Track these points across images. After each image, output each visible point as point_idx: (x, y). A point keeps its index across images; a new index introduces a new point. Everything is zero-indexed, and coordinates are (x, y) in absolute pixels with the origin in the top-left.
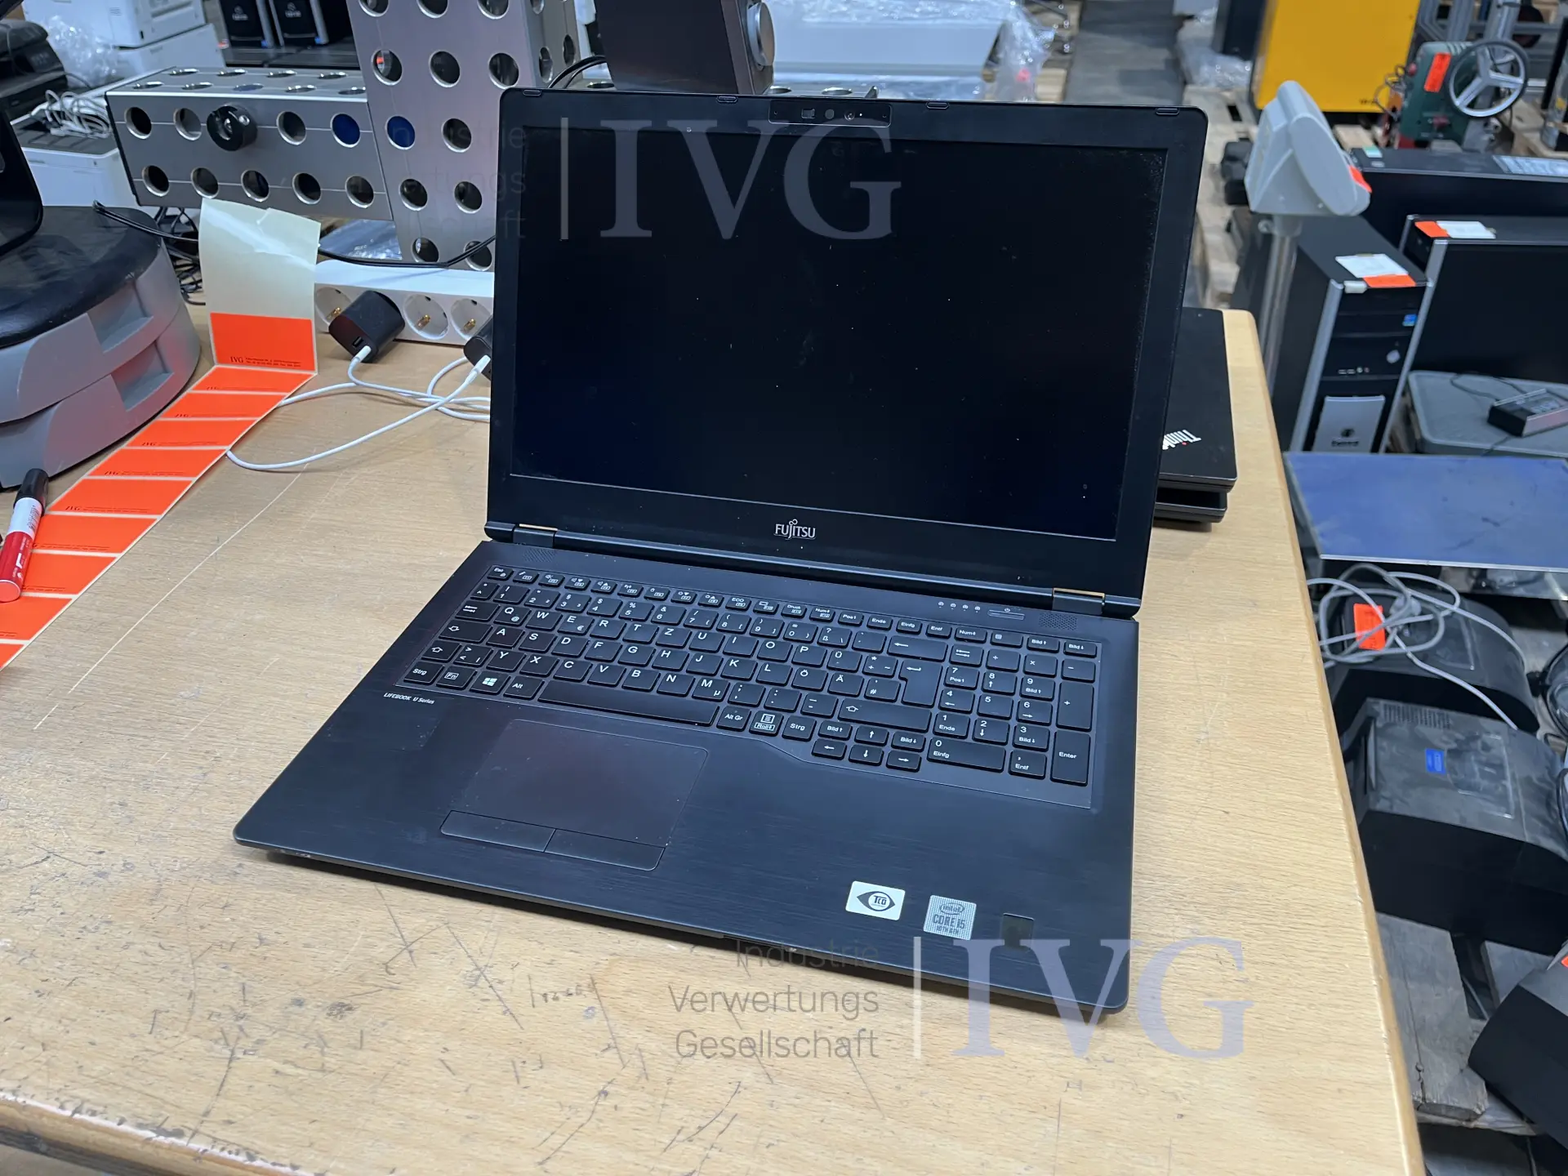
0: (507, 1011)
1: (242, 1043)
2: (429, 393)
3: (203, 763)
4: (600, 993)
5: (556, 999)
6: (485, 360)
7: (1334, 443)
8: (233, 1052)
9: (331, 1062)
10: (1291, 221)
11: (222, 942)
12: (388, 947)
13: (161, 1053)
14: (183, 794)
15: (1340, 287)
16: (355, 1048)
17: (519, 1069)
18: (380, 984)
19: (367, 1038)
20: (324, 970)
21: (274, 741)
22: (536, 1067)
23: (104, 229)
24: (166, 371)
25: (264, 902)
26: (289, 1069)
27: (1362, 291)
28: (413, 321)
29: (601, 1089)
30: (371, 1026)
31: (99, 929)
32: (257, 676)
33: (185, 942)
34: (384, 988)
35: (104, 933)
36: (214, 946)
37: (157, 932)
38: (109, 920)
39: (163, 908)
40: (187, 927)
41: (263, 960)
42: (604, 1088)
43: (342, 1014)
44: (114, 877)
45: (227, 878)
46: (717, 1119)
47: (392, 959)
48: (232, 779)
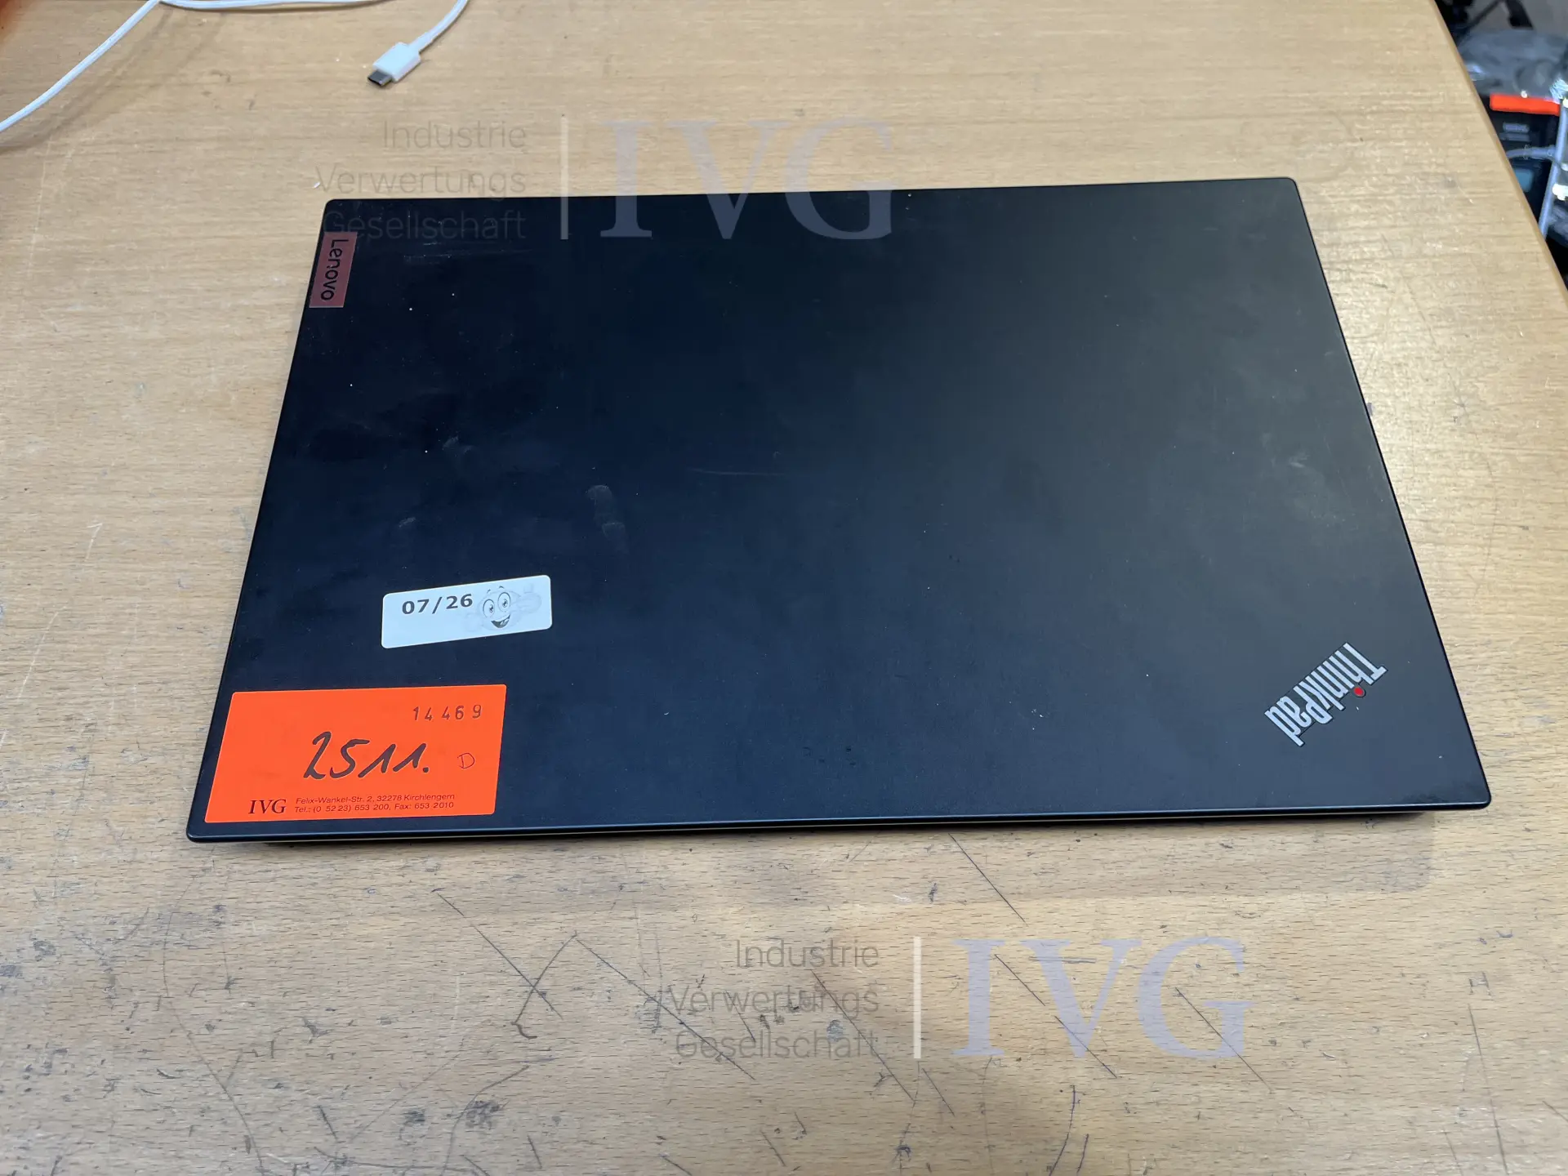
12: (506, 995)
17: (775, 1143)
18: (523, 1059)
19: (541, 1149)
20: (431, 1055)
22: (796, 1133)
29: (897, 1144)
30: (540, 1128)
31: (53, 1067)
32: (81, 563)
33: (196, 1060)
34: (531, 1062)
35: (63, 1071)
36: (245, 1055)
37: (145, 1051)
38: (61, 1048)
39: (133, 1009)
40: (188, 1033)
41: (329, 1060)
42: (901, 1141)
43: (488, 1120)
44: (31, 971)
45: (208, 934)
46: (1066, 1149)
47: (521, 1014)
48: (132, 759)
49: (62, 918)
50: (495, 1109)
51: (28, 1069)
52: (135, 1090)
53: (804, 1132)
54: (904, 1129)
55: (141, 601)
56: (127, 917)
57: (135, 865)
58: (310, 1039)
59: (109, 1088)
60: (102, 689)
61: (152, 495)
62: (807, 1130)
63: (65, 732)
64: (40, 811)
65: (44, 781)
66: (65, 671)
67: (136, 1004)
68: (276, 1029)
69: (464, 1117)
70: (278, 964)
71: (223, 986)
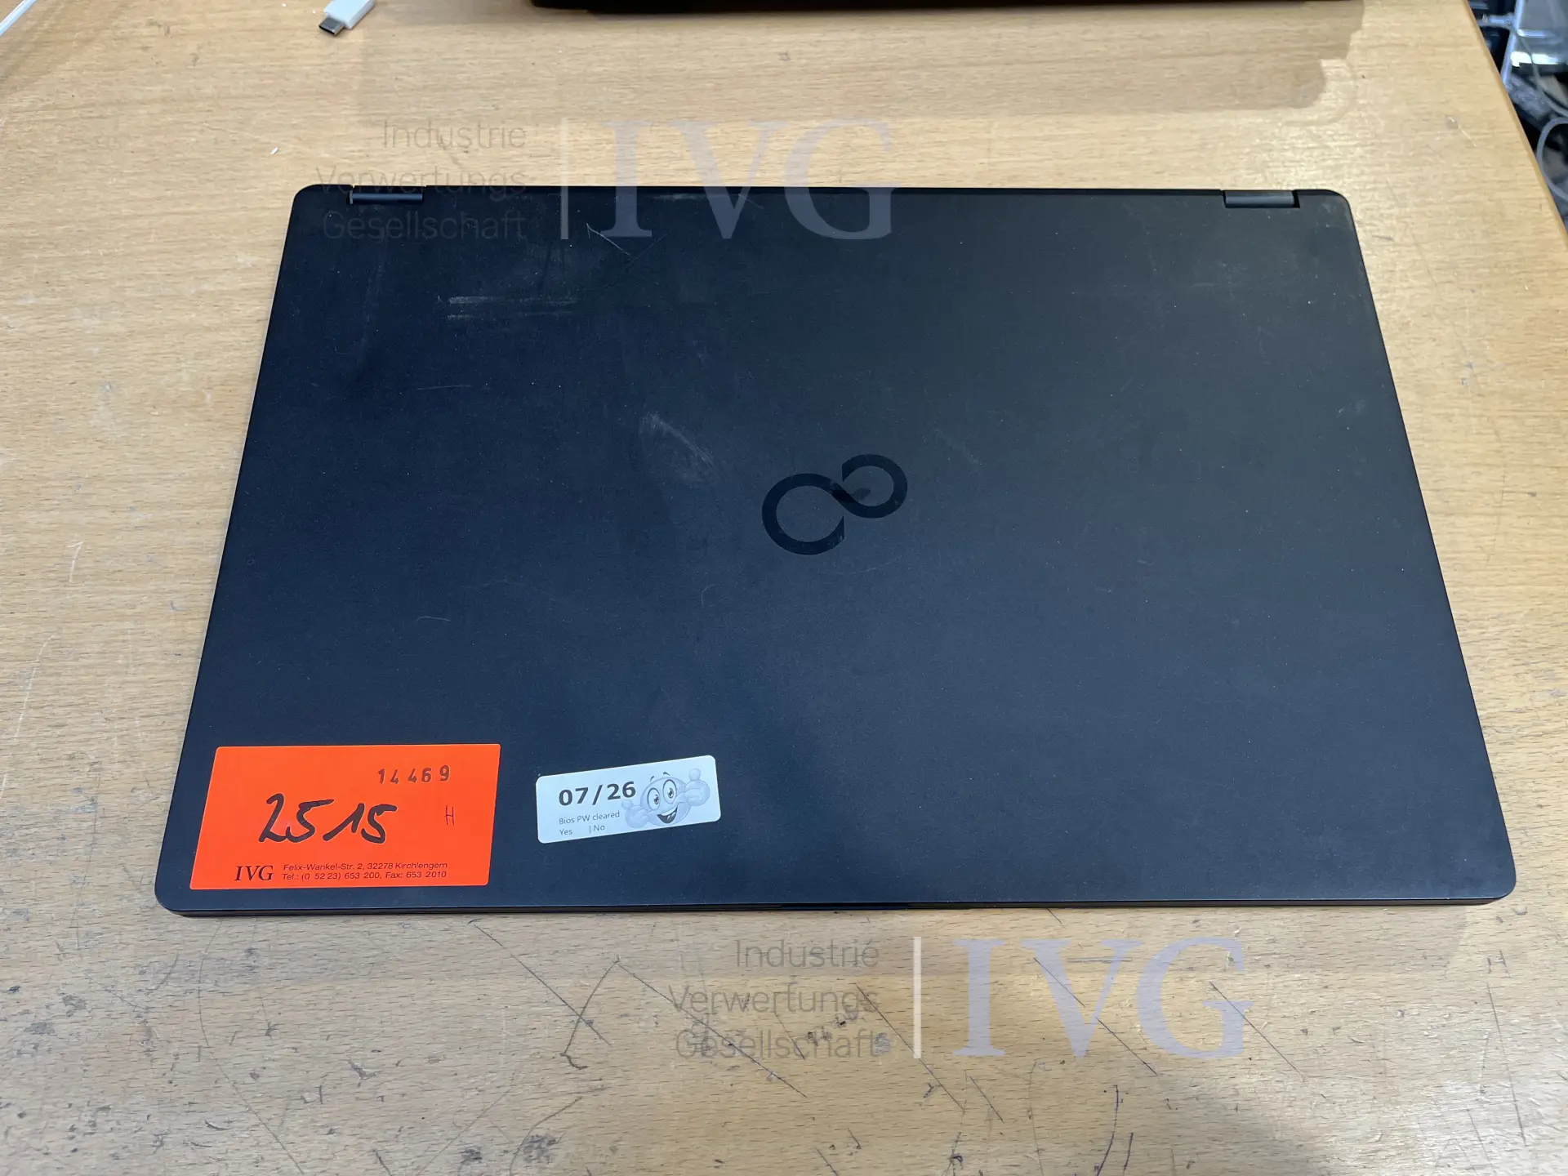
0: (772, 1077)
4: (880, 1008)
12: (553, 1026)
17: (831, 1160)
18: (575, 1089)
20: (480, 1090)
22: (850, 1150)
29: (950, 1154)
30: (598, 1159)
31: (98, 1125)
32: (65, 586)
33: (244, 1109)
34: (583, 1093)
35: (108, 1128)
36: (293, 1102)
37: (190, 1103)
38: (103, 1105)
39: (175, 1061)
40: (232, 1082)
41: (381, 1102)
42: (953, 1151)
43: (545, 1154)
44: (63, 1027)
45: (244, 980)
46: (1111, 1149)
47: (570, 1044)
48: (142, 798)
49: (90, 971)
50: (552, 1142)
51: (72, 1129)
52: (185, 1144)
53: (859, 1147)
54: (955, 1138)
55: (133, 626)
56: (156, 966)
58: (358, 1082)
59: (158, 1144)
60: (104, 725)
61: (132, 509)
62: (860, 1144)
63: (70, 772)
64: (52, 858)
65: (54, 826)
66: (60, 707)
67: (177, 1056)
68: (323, 1074)
69: (521, 1152)
70: (318, 1007)
71: (264, 1032)
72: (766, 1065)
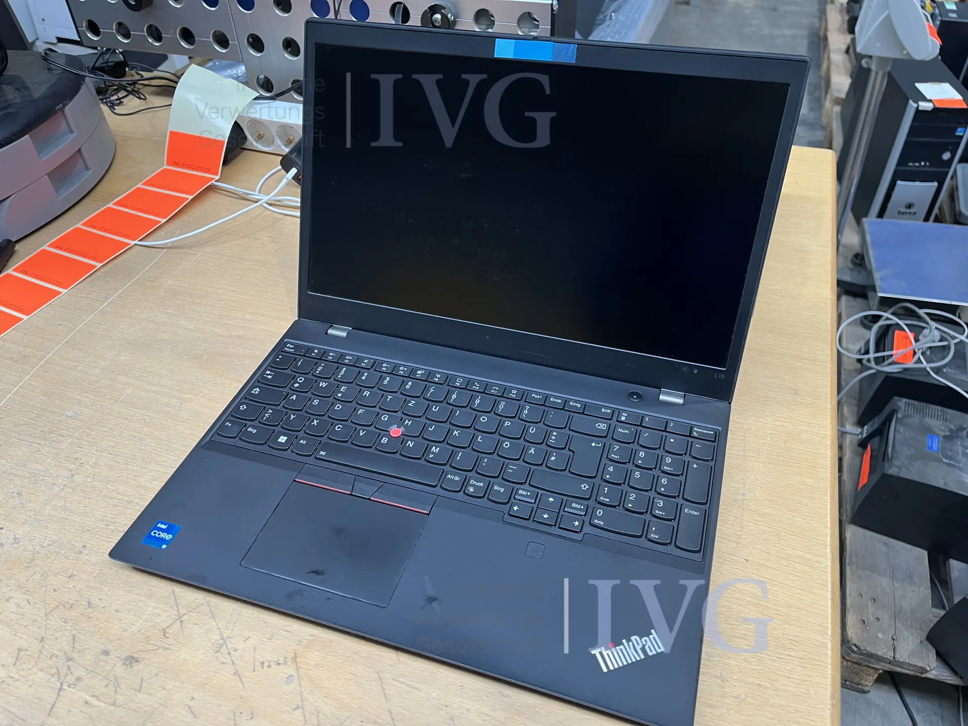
0: (236, 673)
1: (68, 678)
2: (257, 193)
3: (72, 467)
4: (299, 665)
5: (269, 666)
6: (294, 171)
7: (899, 213)
8: (62, 684)
9: (120, 699)
10: (883, 60)
11: (65, 602)
12: (168, 617)
13: (18, 680)
14: (57, 489)
15: (915, 105)
16: (135, 690)
17: (237, 718)
18: (158, 645)
19: (144, 684)
20: (125, 631)
21: (119, 454)
22: (247, 718)
23: (47, 71)
24: (87, 169)
25: (95, 575)
26: (93, 701)
27: (930, 109)
28: (252, 136)
32: (116, 403)
33: (43, 602)
34: (161, 648)
36: (60, 605)
37: (27, 591)
40: (46, 589)
41: (88, 618)
43: (131, 665)
45: (75, 555)
47: (169, 627)
48: (88, 480)
49: (29, 532)
50: (137, 661)
52: (16, 604)
55: (127, 423)
56: (51, 539)
57: (66, 520)
58: (86, 607)
60: (94, 452)
61: (155, 385)
62: (253, 717)
63: (72, 464)
64: (45, 490)
67: (35, 572)
68: (77, 599)
69: (123, 660)
71: (68, 576)
72: (237, 668)
